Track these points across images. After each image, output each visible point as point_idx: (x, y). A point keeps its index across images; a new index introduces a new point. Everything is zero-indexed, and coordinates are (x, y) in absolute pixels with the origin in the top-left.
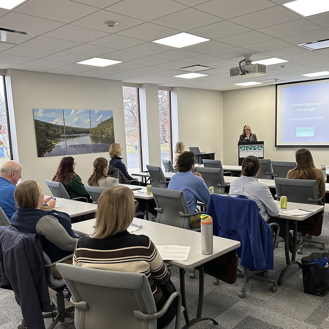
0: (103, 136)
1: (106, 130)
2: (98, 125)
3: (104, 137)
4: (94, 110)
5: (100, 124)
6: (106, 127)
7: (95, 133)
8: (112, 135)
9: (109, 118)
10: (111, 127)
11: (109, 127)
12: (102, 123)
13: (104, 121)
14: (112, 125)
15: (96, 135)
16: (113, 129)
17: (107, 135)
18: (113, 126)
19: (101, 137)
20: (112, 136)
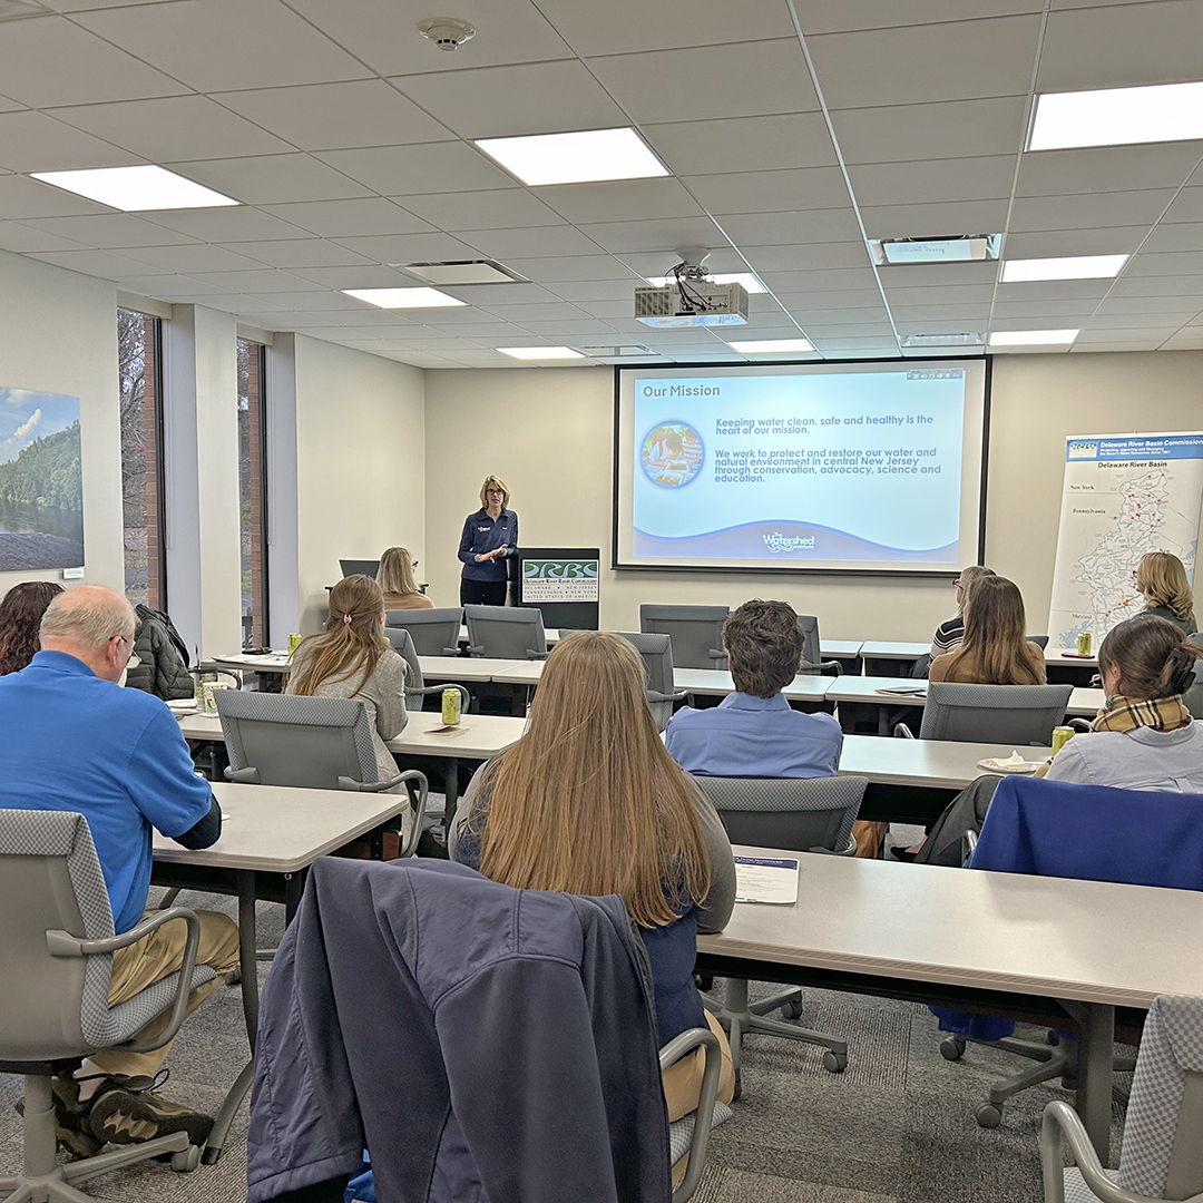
0: (40, 500)
1: (53, 475)
2: (23, 455)
3: (46, 505)
4: (8, 390)
5: (29, 449)
6: (54, 464)
7: (10, 488)
8: (76, 500)
9: (64, 429)
10: (73, 465)
11: (63, 466)
12: (40, 446)
13: (48, 438)
14: (77, 459)
15: (13, 495)
16: (78, 473)
17: (57, 496)
18: (79, 463)
19: (34, 504)
20: (76, 505)
